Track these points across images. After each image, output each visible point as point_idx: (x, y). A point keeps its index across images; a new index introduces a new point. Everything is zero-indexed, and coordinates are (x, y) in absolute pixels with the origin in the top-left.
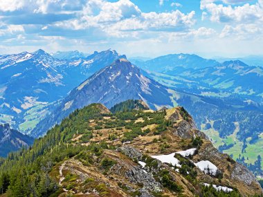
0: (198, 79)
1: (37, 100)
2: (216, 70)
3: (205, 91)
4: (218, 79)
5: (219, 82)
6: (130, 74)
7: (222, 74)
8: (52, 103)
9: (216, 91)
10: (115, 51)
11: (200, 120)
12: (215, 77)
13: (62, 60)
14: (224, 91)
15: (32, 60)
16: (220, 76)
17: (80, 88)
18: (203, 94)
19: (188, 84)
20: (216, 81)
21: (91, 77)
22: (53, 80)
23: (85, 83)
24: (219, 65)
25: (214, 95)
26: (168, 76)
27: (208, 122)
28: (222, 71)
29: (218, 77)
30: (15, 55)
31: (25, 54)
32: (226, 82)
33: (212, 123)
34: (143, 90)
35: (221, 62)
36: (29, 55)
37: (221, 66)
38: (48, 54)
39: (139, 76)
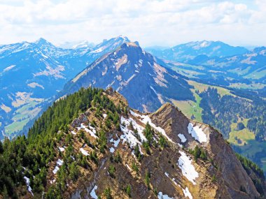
0: (225, 69)
1: (31, 96)
2: (246, 57)
3: (234, 82)
4: (249, 68)
5: (250, 71)
6: (141, 61)
7: (253, 62)
8: (47, 100)
9: (248, 82)
10: (126, 38)
11: (230, 118)
12: (245, 66)
13: (66, 50)
14: (257, 82)
15: (30, 49)
16: (251, 65)
18: (232, 86)
19: (213, 75)
20: (246, 71)
21: (90, 66)
22: (52, 72)
24: (248, 52)
25: (245, 86)
27: (239, 121)
28: (253, 59)
29: (249, 65)
30: (12, 45)
31: (23, 44)
32: (259, 71)
33: (245, 122)
34: (157, 82)
35: (252, 49)
36: (27, 45)
37: (251, 53)
38: (50, 44)
39: (152, 64)
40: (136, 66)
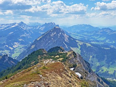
0: (91, 36)
1: (20, 44)
2: (98, 32)
3: (93, 41)
5: (100, 37)
6: (60, 33)
7: (101, 34)
8: (26, 45)
9: (98, 41)
10: (54, 23)
11: (90, 54)
12: (98, 35)
13: (31, 27)
14: (101, 41)
15: (18, 26)
17: (38, 39)
18: (92, 43)
19: (86, 38)
20: (98, 37)
21: (43, 35)
23: (41, 37)
24: (100, 30)
25: (97, 43)
26: (77, 34)
27: (93, 55)
28: (101, 32)
30: (11, 24)
31: (15, 24)
33: (95, 56)
34: (66, 41)
35: (101, 28)
36: (17, 24)
37: (101, 30)
38: (25, 24)
39: (64, 34)
40: (59, 35)
